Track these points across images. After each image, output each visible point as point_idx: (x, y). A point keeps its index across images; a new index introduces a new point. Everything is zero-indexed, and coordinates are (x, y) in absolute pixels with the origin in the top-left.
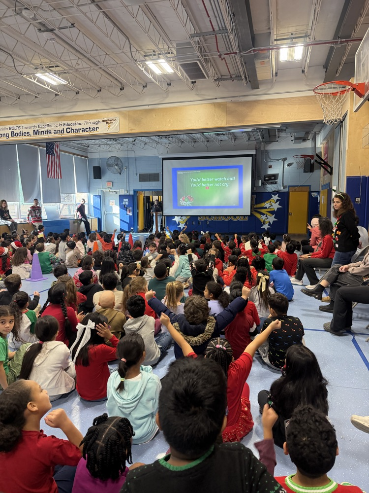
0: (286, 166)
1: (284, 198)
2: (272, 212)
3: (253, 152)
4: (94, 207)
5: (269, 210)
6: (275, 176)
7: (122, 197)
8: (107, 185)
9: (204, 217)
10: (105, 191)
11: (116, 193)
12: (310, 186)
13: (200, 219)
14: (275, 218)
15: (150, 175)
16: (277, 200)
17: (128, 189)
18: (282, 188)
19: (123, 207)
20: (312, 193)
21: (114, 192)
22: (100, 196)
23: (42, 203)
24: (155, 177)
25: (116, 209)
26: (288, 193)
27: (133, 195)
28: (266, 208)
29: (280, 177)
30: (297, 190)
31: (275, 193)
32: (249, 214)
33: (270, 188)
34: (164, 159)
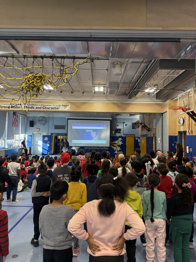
0: (124, 125)
1: (124, 139)
2: (119, 146)
3: (111, 119)
4: (28, 141)
5: (117, 145)
6: (120, 130)
7: (44, 137)
8: (36, 130)
9: (88, 147)
10: (34, 133)
11: (41, 134)
12: (135, 135)
13: (85, 148)
14: (120, 148)
15: (60, 126)
16: (121, 140)
17: (48, 133)
18: (123, 135)
19: (44, 142)
20: (136, 138)
21: (40, 134)
22: (32, 135)
23: (6, 139)
24: (63, 127)
25: (40, 143)
26: (126, 137)
27: (50, 136)
28: (116, 144)
29: (122, 130)
30: (129, 136)
31: (120, 137)
32: (109, 146)
33: (118, 135)
34: (68, 119)
